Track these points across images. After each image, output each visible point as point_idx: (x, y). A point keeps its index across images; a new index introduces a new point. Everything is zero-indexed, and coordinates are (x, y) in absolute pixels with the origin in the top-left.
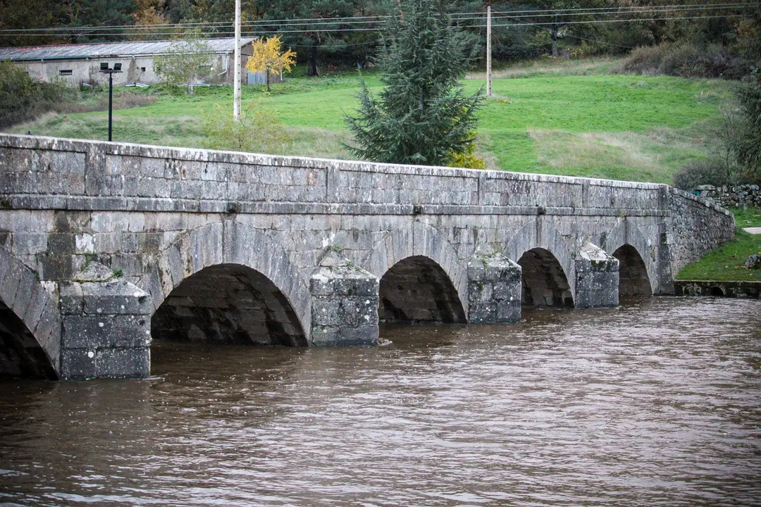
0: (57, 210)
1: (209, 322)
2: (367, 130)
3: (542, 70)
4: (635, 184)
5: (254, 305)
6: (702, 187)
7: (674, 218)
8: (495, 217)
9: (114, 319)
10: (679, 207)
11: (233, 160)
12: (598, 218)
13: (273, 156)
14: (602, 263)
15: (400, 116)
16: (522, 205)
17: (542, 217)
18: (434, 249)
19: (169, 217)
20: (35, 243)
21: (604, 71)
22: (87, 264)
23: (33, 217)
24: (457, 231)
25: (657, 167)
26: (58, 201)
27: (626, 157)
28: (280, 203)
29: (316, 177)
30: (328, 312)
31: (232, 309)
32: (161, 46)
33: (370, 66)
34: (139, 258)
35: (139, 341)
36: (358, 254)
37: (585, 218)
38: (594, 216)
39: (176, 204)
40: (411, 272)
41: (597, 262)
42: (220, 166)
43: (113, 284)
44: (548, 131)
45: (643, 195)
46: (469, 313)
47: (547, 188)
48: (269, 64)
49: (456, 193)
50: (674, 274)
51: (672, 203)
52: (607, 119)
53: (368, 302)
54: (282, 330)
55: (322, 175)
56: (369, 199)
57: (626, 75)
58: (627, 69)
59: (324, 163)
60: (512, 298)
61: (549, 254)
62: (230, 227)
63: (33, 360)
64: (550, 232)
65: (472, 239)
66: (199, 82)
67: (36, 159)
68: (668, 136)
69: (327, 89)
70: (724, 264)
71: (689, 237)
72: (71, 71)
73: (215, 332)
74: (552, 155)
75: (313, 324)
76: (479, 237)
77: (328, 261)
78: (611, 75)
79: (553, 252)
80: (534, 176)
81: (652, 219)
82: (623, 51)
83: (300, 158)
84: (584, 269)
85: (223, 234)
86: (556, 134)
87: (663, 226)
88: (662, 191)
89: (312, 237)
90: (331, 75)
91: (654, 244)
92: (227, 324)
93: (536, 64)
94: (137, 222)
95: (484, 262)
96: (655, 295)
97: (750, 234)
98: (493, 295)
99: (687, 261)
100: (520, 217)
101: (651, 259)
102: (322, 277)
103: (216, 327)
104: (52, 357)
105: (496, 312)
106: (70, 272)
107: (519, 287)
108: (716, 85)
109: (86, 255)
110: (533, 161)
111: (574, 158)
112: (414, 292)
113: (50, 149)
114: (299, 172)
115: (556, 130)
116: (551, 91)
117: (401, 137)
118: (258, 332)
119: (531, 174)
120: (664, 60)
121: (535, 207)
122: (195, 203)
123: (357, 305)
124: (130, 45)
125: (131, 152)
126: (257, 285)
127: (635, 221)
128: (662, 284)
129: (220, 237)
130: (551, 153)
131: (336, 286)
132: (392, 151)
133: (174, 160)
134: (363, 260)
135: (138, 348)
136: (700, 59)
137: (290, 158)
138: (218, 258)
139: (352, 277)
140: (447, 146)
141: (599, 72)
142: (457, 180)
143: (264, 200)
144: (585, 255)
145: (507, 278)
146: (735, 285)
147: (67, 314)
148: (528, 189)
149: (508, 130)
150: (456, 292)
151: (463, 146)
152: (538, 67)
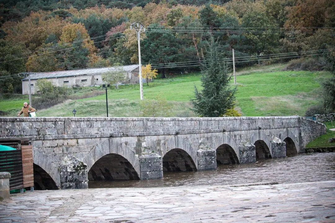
0: (138, 136)
1: (168, 166)
2: (198, 103)
3: (255, 71)
4: (289, 117)
5: (182, 160)
6: (316, 115)
7: (303, 127)
8: (246, 131)
9: (153, 163)
10: (305, 124)
11: (176, 120)
12: (278, 129)
13: (186, 118)
14: (280, 144)
15: (209, 97)
16: (254, 127)
17: (260, 130)
18: (229, 141)
19: (162, 136)
20: (133, 145)
21: (279, 70)
22: (145, 150)
23: (132, 138)
24: (235, 136)
25: (300, 108)
26: (138, 134)
27: (288, 105)
28: (188, 131)
29: (197, 123)
30: (202, 161)
31: (176, 162)
32: (104, 70)
33: (186, 73)
34: (156, 148)
35: (160, 169)
36: (209, 144)
37: (274, 130)
38: (277, 129)
39: (164, 133)
40: (222, 149)
41: (278, 143)
42: (173, 122)
43: (152, 154)
44: (259, 97)
45: (292, 120)
46: (240, 161)
47: (261, 121)
48: (148, 75)
49: (234, 124)
50: (305, 146)
51: (303, 122)
52: (281, 91)
53: (213, 157)
54: (190, 167)
55: (198, 122)
56: (211, 128)
57: (288, 71)
58: (288, 69)
59: (198, 119)
60: (253, 155)
61: (263, 141)
62: (176, 139)
63: (133, 175)
64: (263, 135)
65: (240, 138)
66: (120, 84)
67: (132, 124)
68: (304, 96)
69: (171, 83)
70: (321, 142)
71: (309, 133)
72: (68, 81)
73: (170, 169)
74: (261, 106)
75: (198, 165)
76: (242, 137)
77: (201, 147)
78: (282, 72)
79: (264, 141)
80: (257, 117)
81: (296, 128)
82: (286, 60)
83: (193, 118)
84: (274, 145)
85: (175, 140)
86: (262, 98)
87: (300, 130)
88: (299, 119)
89: (197, 140)
90: (171, 78)
91: (297, 136)
92: (174, 166)
93: (252, 68)
94: (155, 138)
95: (244, 145)
96: (298, 153)
97: (332, 131)
98: (247, 155)
99: (309, 142)
100: (253, 130)
101: (297, 142)
102: (200, 151)
103: (170, 167)
104: (138, 174)
105: (248, 160)
106: (141, 152)
107: (255, 152)
108: (322, 74)
109: (145, 147)
110: (254, 109)
111: (269, 107)
112: (223, 155)
113: (135, 121)
114: (192, 122)
115: (261, 97)
116: (259, 80)
117: (210, 105)
118: (183, 167)
119: (256, 117)
120: (302, 64)
121: (258, 127)
122: (168, 132)
123: (210, 159)
124: (91, 70)
125: (153, 120)
126: (183, 154)
127: (290, 129)
128: (301, 149)
129: (174, 141)
130: (260, 105)
131: (204, 153)
132: (207, 110)
133: (163, 121)
134: (210, 146)
135: (160, 171)
136: (316, 63)
137: (190, 118)
138: (174, 147)
139: (208, 151)
140: (225, 107)
141: (277, 71)
142: (234, 121)
143: (184, 130)
144: (274, 141)
145: (251, 149)
146: (325, 148)
147: (141, 163)
148: (255, 121)
149: (244, 97)
150: (236, 154)
151: (231, 107)
152: (253, 70)
